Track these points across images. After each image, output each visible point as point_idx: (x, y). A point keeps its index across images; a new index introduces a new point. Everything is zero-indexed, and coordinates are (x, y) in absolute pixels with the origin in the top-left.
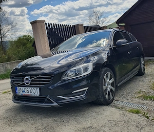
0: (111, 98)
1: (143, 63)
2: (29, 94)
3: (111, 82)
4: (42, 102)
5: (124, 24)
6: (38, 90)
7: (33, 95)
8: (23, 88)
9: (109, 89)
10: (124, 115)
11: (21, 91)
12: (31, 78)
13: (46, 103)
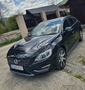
0: (64, 64)
1: (81, 34)
2: (18, 69)
3: (63, 55)
4: (26, 74)
5: (69, 6)
6: (22, 67)
7: (20, 69)
8: (15, 65)
9: (62, 60)
10: (72, 80)
11: (13, 67)
12: (18, 61)
13: (27, 74)
